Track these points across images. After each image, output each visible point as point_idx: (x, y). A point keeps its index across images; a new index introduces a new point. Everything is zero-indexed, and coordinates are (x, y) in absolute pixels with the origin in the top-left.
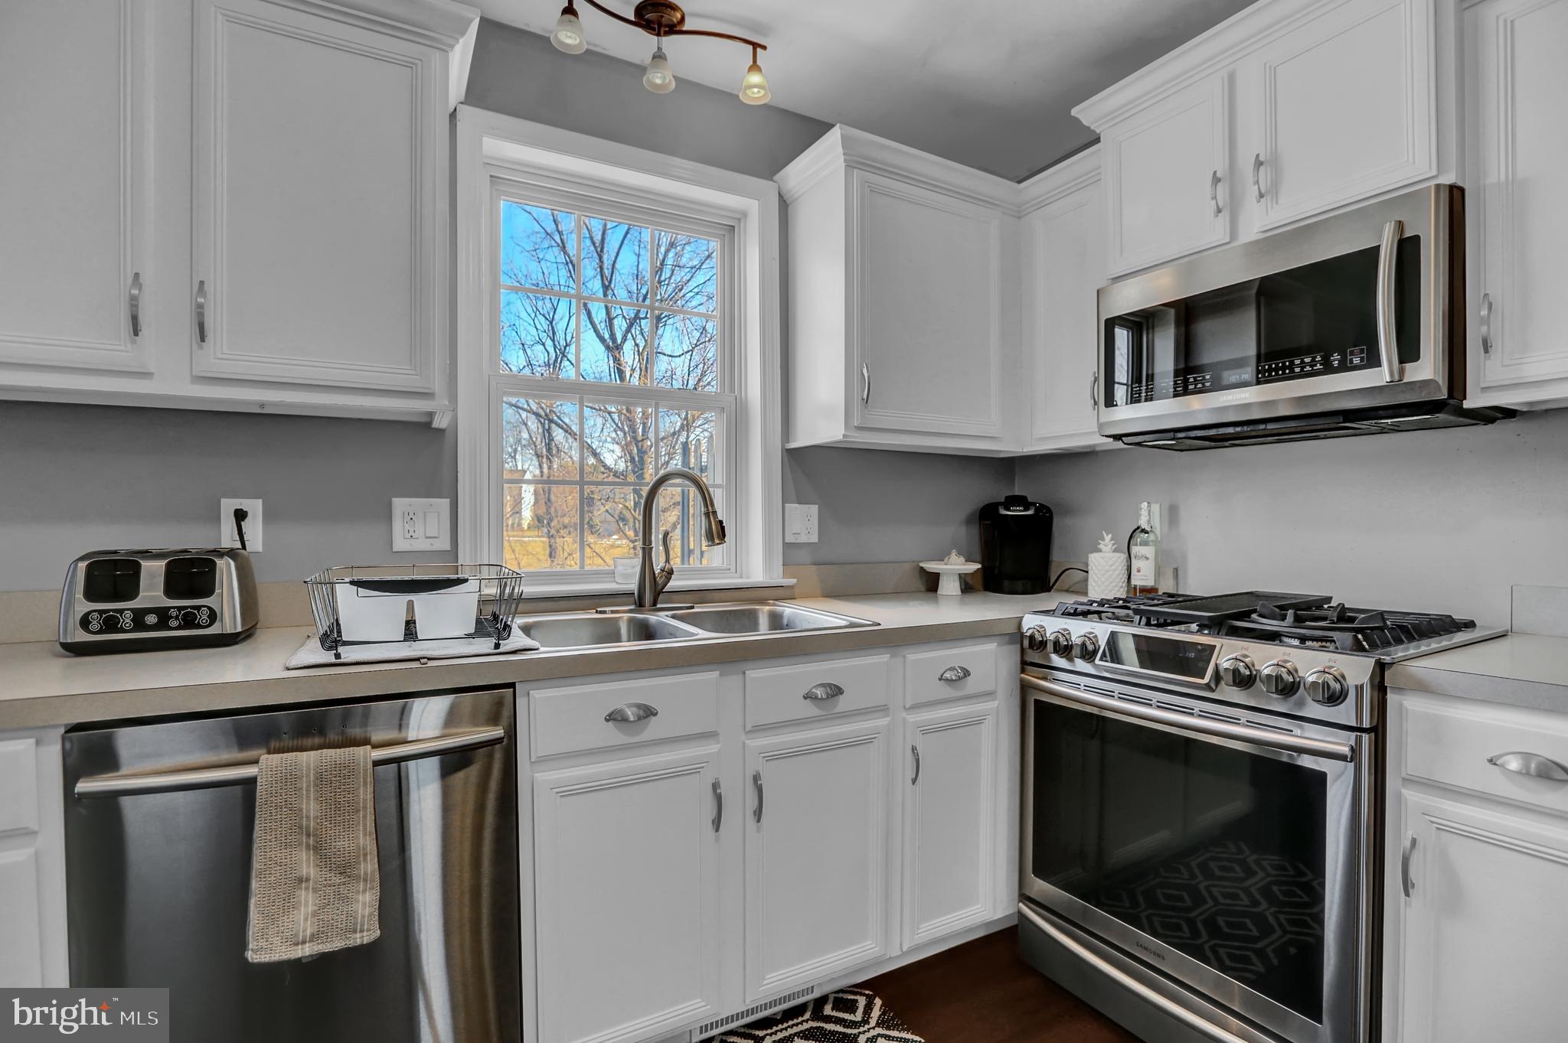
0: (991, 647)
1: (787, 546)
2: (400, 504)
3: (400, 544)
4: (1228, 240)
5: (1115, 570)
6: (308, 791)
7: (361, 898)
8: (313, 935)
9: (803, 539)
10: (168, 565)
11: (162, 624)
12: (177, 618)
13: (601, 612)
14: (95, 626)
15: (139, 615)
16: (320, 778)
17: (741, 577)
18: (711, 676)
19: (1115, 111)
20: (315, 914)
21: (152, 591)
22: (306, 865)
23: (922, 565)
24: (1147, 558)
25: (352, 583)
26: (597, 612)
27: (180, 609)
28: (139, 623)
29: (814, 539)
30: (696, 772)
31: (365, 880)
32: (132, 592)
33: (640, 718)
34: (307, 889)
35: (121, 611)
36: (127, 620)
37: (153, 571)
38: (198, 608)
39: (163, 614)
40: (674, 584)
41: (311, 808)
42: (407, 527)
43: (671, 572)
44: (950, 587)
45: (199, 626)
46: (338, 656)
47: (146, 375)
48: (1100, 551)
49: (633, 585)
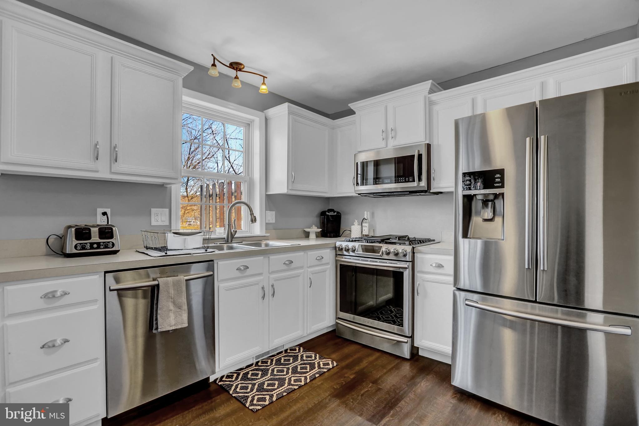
0: (328, 251)
1: (266, 224)
2: (153, 210)
3: (154, 223)
4: (385, 147)
5: (358, 230)
6: (171, 287)
7: (184, 315)
8: (174, 324)
9: (271, 222)
10: (99, 229)
11: (98, 247)
12: (103, 245)
13: (216, 244)
14: (79, 248)
15: (92, 244)
16: (173, 283)
17: (251, 234)
18: (261, 258)
19: (361, 107)
20: (174, 319)
21: (95, 238)
22: (172, 307)
23: (304, 229)
24: (366, 227)
25: (173, 233)
26: (215, 244)
27: (104, 242)
28: (92, 247)
29: (274, 221)
30: (258, 284)
31: (185, 311)
32: (89, 238)
33: (245, 269)
34: (172, 312)
35: (86, 243)
36: (88, 246)
37: (95, 231)
38: (109, 242)
39: (99, 244)
40: (236, 236)
41: (172, 291)
42: (156, 218)
43: (236, 232)
44: (313, 236)
45: (109, 248)
46: (166, 253)
47: (97, 171)
48: (354, 225)
49: (225, 236)
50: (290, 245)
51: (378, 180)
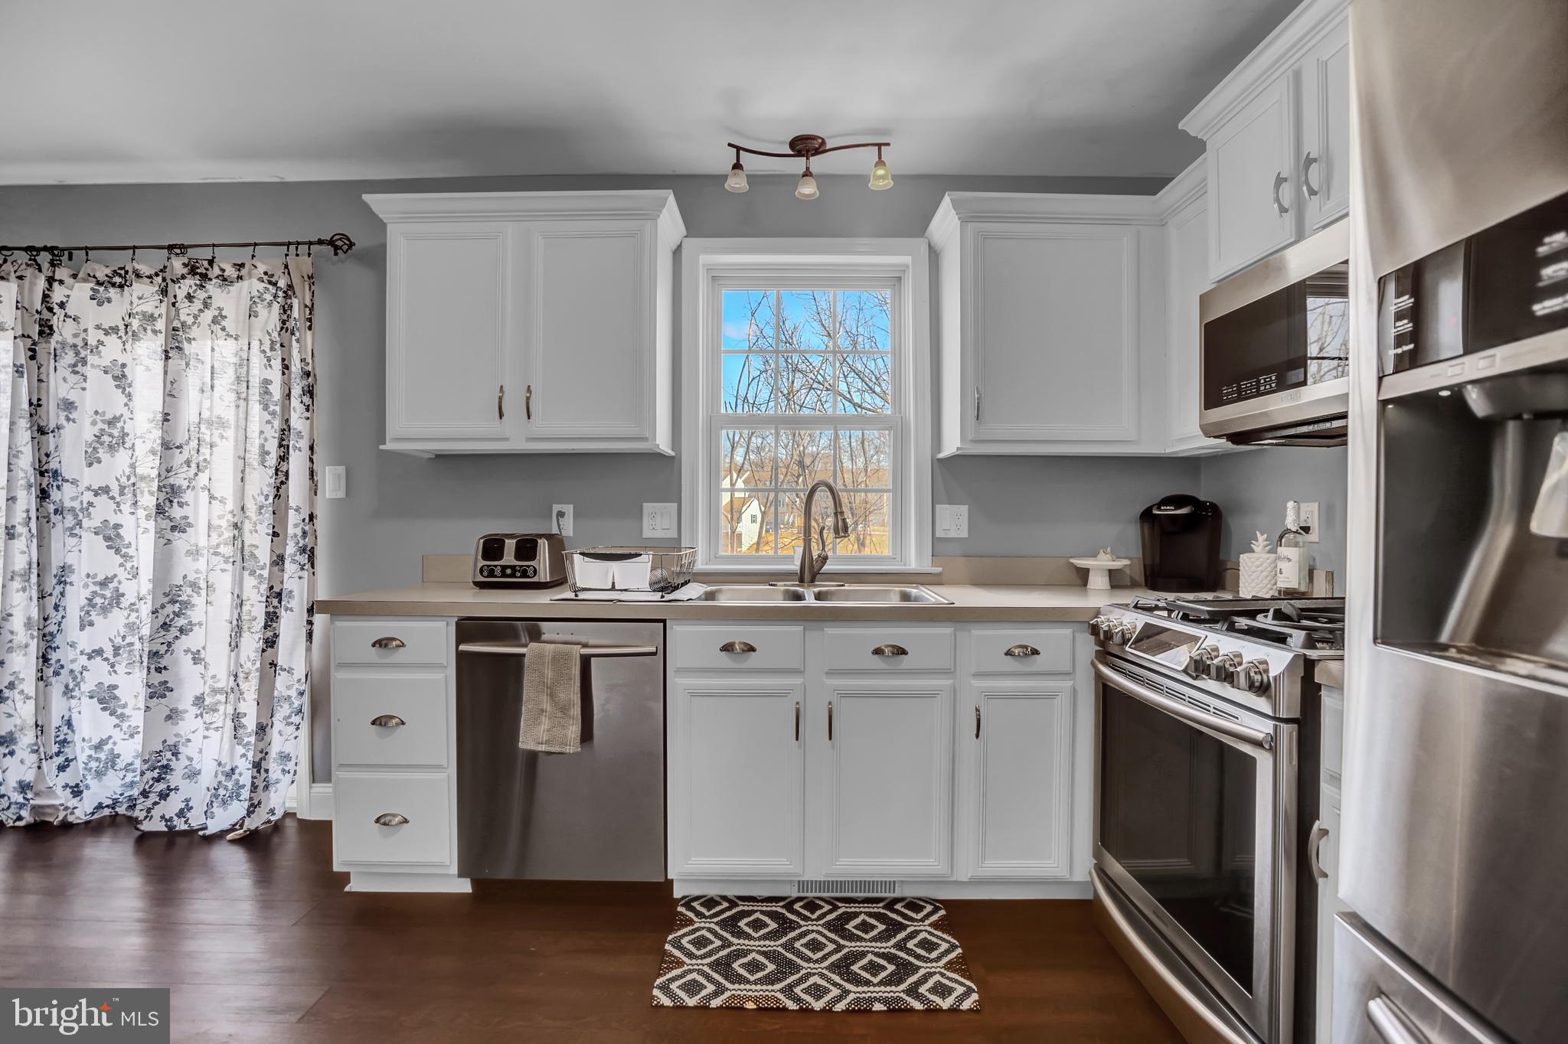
0: (1066, 632)
1: (935, 540)
2: (647, 507)
3: (647, 533)
4: (1292, 240)
5: (1262, 572)
6: (548, 665)
7: (571, 728)
8: (546, 741)
9: (953, 534)
10: (517, 542)
11: (513, 575)
12: (519, 571)
13: (772, 585)
14: (485, 573)
15: (504, 568)
16: (554, 658)
17: (905, 565)
18: (797, 629)
19: (1219, 115)
20: (548, 730)
21: (509, 558)
22: (546, 705)
23: (1072, 561)
24: (1289, 560)
25: (580, 554)
26: (769, 585)
27: (521, 566)
28: (504, 575)
29: (965, 535)
30: (784, 695)
31: (573, 719)
32: (500, 557)
33: (743, 651)
34: (546, 716)
35: (496, 566)
36: (498, 571)
37: (510, 545)
38: (529, 566)
39: (513, 568)
40: (827, 568)
41: (549, 673)
42: (651, 521)
43: (825, 558)
44: (1098, 581)
45: (529, 577)
46: (576, 596)
47: (507, 439)
49: (796, 566)
50: (946, 602)
51: (1265, 379)
